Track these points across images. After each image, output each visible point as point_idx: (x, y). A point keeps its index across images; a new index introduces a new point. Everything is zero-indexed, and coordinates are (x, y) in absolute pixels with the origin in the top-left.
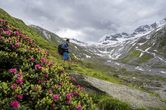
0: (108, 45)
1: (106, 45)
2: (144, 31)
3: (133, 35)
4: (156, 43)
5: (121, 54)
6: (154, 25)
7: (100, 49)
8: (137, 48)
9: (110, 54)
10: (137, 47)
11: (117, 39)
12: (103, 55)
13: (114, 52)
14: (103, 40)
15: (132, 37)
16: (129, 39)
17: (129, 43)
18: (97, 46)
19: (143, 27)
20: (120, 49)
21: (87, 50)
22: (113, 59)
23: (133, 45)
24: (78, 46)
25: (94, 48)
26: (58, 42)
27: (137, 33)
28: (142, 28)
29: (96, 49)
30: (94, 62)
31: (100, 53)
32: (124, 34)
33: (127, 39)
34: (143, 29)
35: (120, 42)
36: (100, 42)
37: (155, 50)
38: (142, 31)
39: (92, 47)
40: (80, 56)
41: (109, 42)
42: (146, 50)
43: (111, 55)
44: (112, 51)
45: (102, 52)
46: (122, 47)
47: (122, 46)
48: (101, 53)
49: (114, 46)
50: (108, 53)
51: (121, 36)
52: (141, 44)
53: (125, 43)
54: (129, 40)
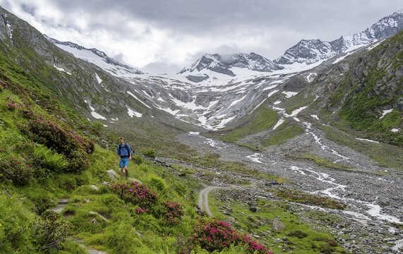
0: (204, 83)
1: (196, 84)
2: (310, 56)
3: (280, 65)
4: (322, 96)
5: (233, 118)
6: (338, 45)
7: (177, 95)
8: (276, 106)
9: (205, 113)
10: (277, 102)
11: (234, 69)
12: (182, 112)
13: (218, 109)
14: (190, 67)
15: (275, 70)
16: (265, 74)
17: (260, 88)
18: (170, 82)
19: (309, 46)
20: (234, 103)
21: (135, 94)
22: (210, 128)
23: (270, 95)
24: (108, 75)
25: (158, 89)
26: (39, 52)
27: (292, 59)
28: (306, 46)
29: (164, 94)
30: (148, 130)
31: (174, 107)
32: (254, 56)
33: (259, 74)
34: (309, 51)
35: (238, 81)
36: (181, 73)
37: (314, 116)
38: (305, 57)
39: (154, 86)
40: (108, 110)
41: (208, 77)
42: (295, 113)
43: (206, 116)
44: (212, 103)
45: (183, 103)
46: (241, 95)
47: (242, 92)
48: (178, 108)
49: (218, 90)
50: (198, 110)
51: (246, 63)
52: (289, 94)
53: (252, 85)
54: (263, 79)
